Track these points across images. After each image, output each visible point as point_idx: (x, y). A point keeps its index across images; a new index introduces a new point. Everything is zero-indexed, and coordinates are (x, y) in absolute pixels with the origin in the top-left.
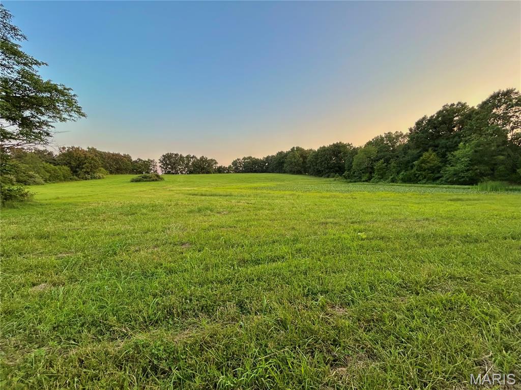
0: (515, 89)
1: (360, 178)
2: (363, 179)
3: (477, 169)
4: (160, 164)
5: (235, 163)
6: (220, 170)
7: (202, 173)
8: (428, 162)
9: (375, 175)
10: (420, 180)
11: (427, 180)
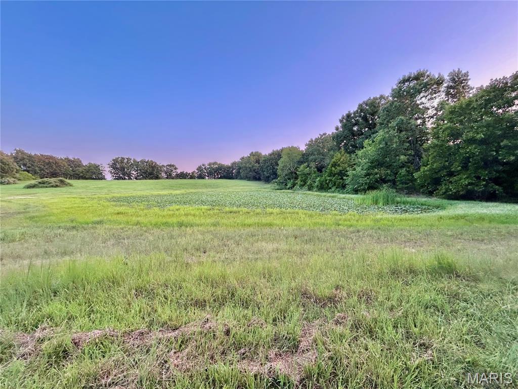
0: (427, 71)
1: (286, 185)
2: (288, 187)
3: (376, 174)
4: (109, 169)
5: (199, 169)
6: (183, 176)
7: (149, 179)
8: (339, 166)
9: (299, 182)
10: (330, 188)
11: (337, 188)
